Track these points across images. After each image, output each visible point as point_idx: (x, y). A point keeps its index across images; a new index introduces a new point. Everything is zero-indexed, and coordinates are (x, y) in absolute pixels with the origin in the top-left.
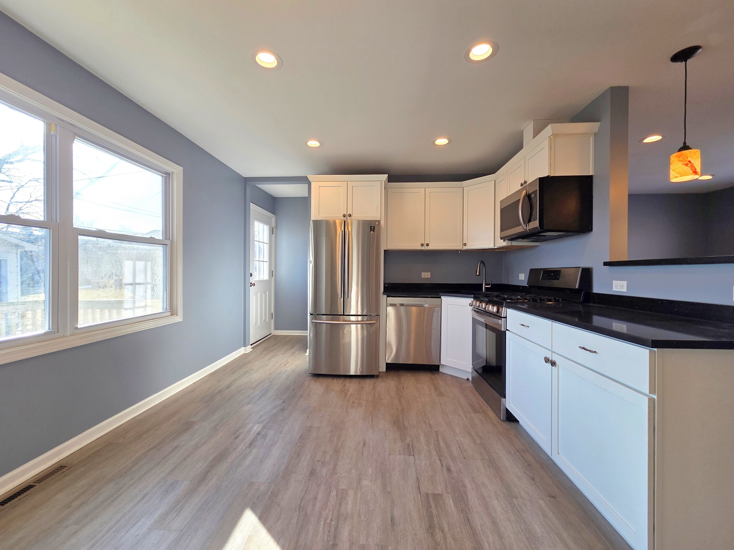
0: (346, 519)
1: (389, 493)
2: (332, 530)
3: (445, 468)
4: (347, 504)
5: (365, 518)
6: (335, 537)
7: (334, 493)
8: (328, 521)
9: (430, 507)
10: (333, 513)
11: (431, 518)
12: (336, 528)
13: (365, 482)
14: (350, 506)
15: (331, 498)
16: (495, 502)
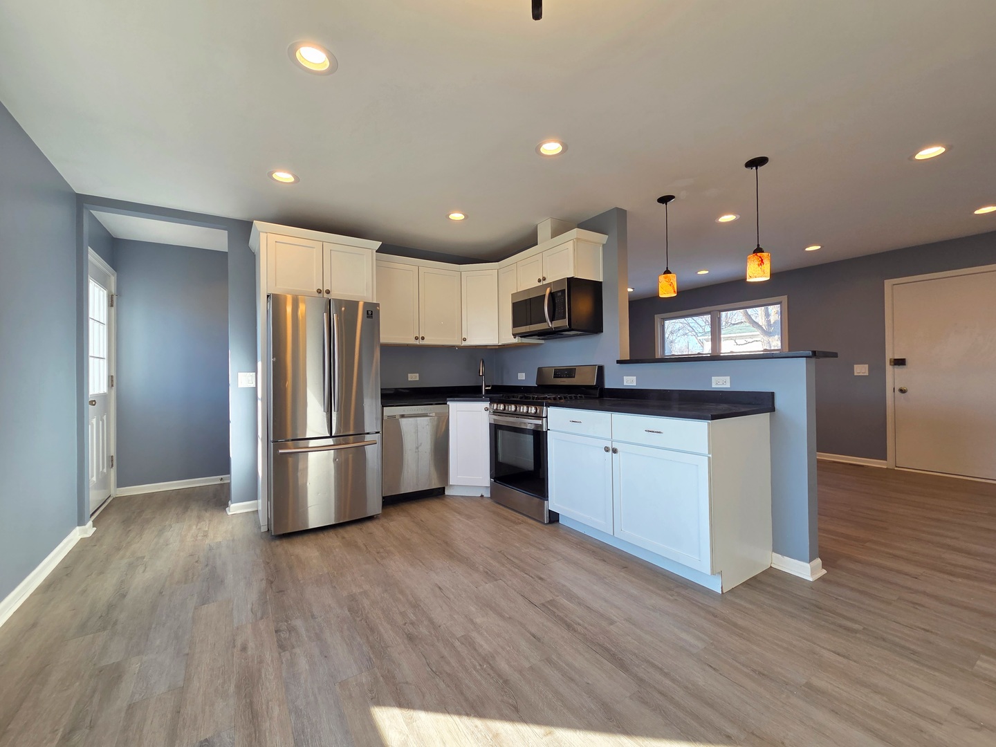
0: (493, 657)
1: (510, 618)
2: (491, 672)
3: (537, 579)
4: (481, 646)
5: (510, 647)
6: (499, 676)
7: (457, 644)
8: (478, 667)
9: (554, 612)
10: (475, 659)
11: (562, 619)
12: (492, 668)
13: (478, 620)
14: (486, 646)
15: (459, 649)
16: (595, 587)
